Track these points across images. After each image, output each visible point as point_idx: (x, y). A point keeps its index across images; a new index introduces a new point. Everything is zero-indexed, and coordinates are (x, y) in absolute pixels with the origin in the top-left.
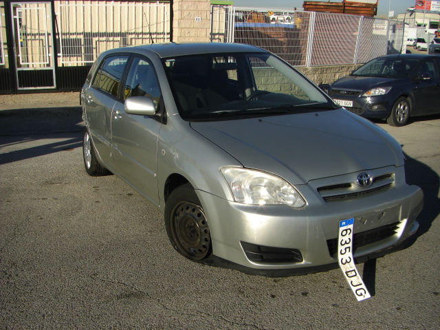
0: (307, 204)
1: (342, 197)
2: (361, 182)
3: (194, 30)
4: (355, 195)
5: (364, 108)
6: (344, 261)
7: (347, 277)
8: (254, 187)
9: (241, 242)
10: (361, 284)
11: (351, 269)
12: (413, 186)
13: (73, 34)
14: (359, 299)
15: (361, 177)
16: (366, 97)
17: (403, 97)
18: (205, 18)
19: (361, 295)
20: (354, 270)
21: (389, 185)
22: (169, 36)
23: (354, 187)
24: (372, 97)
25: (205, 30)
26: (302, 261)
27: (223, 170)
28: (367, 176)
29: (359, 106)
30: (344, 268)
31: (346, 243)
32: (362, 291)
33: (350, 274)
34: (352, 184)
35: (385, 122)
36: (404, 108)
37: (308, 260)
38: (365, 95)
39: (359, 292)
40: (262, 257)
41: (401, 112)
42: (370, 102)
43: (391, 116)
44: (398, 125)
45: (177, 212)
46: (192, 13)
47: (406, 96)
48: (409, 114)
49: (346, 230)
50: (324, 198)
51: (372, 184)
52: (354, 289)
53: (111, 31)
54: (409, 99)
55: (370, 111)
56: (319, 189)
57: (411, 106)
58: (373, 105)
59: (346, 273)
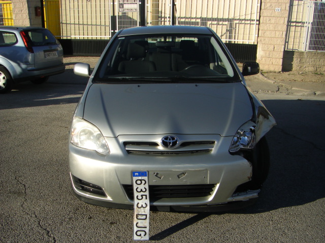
1: (148, 153)
2: (165, 143)
3: (274, 18)
4: (161, 153)
6: (140, 206)
7: (136, 218)
10: (146, 227)
11: (143, 213)
13: (183, 18)
14: (136, 238)
15: (166, 139)
18: (284, 9)
19: (140, 235)
20: (146, 215)
21: (208, 151)
22: (258, 23)
25: (283, 19)
26: (107, 196)
28: (173, 139)
30: (136, 211)
31: (141, 191)
32: (143, 233)
33: (140, 217)
39: (139, 233)
40: (82, 187)
46: (273, 5)
49: (141, 180)
50: (127, 150)
52: (136, 229)
53: (211, 17)
56: (125, 143)
59: (137, 215)
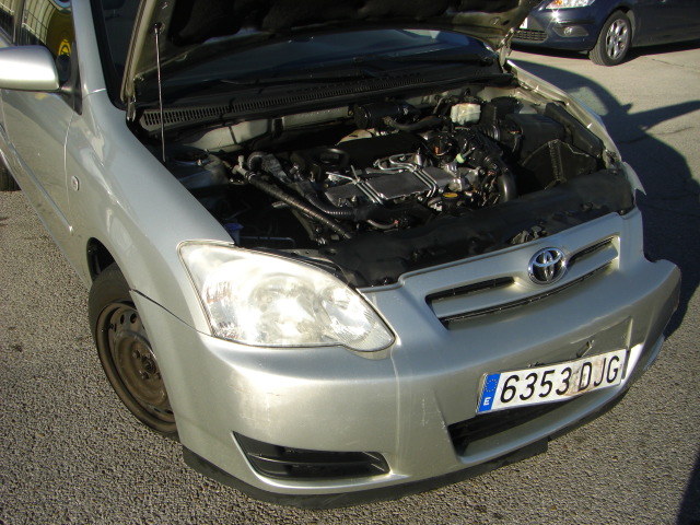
0: (399, 342)
1: (490, 313)
2: (538, 274)
5: (548, 32)
6: (563, 387)
7: (586, 390)
8: (264, 295)
9: (235, 434)
12: (663, 262)
15: (539, 260)
16: (551, 11)
17: (620, 12)
21: (605, 267)
23: (519, 287)
24: (561, 10)
26: (387, 471)
27: (186, 250)
28: (554, 255)
29: (540, 28)
31: (531, 386)
34: (517, 280)
35: (586, 57)
36: (621, 32)
37: (402, 470)
38: (551, 7)
40: (288, 468)
41: (615, 40)
42: (558, 21)
43: (598, 47)
44: (609, 62)
45: (113, 321)
47: (625, 9)
48: (630, 42)
49: (505, 389)
50: (441, 319)
51: (566, 273)
54: (631, 15)
55: (559, 38)
56: (430, 299)
57: (633, 29)
58: (565, 25)
59: (580, 390)
